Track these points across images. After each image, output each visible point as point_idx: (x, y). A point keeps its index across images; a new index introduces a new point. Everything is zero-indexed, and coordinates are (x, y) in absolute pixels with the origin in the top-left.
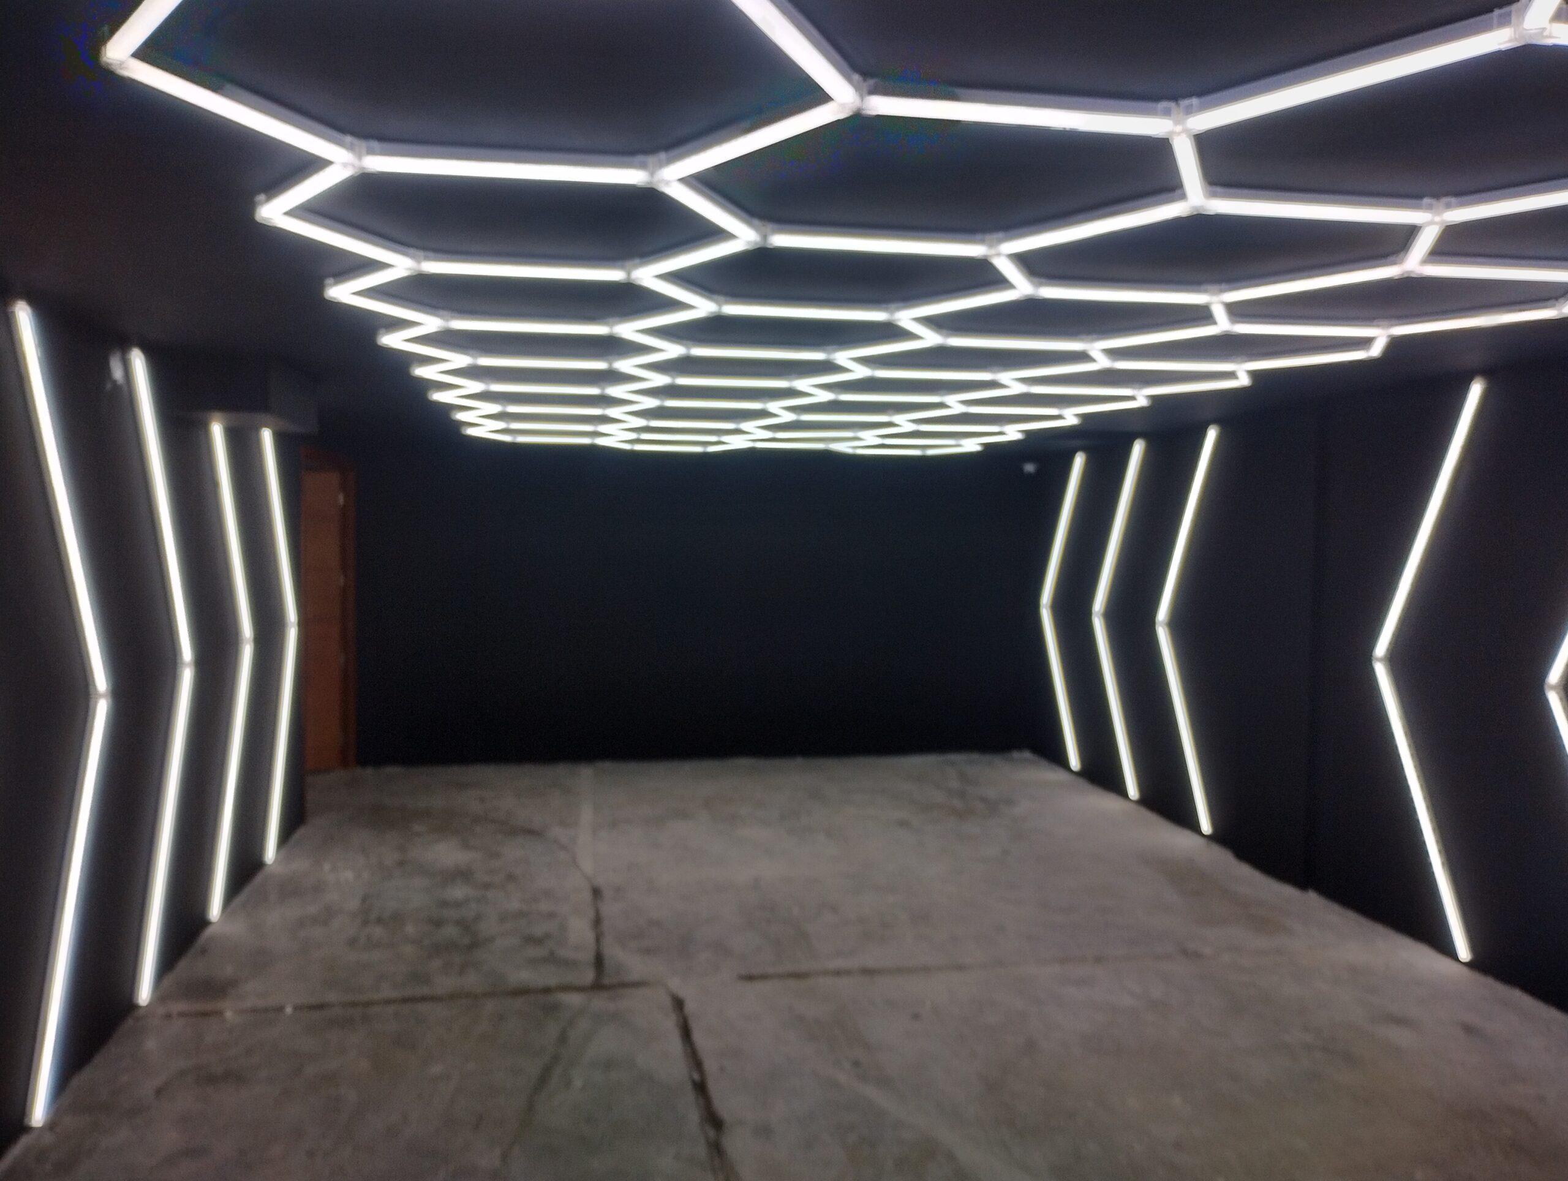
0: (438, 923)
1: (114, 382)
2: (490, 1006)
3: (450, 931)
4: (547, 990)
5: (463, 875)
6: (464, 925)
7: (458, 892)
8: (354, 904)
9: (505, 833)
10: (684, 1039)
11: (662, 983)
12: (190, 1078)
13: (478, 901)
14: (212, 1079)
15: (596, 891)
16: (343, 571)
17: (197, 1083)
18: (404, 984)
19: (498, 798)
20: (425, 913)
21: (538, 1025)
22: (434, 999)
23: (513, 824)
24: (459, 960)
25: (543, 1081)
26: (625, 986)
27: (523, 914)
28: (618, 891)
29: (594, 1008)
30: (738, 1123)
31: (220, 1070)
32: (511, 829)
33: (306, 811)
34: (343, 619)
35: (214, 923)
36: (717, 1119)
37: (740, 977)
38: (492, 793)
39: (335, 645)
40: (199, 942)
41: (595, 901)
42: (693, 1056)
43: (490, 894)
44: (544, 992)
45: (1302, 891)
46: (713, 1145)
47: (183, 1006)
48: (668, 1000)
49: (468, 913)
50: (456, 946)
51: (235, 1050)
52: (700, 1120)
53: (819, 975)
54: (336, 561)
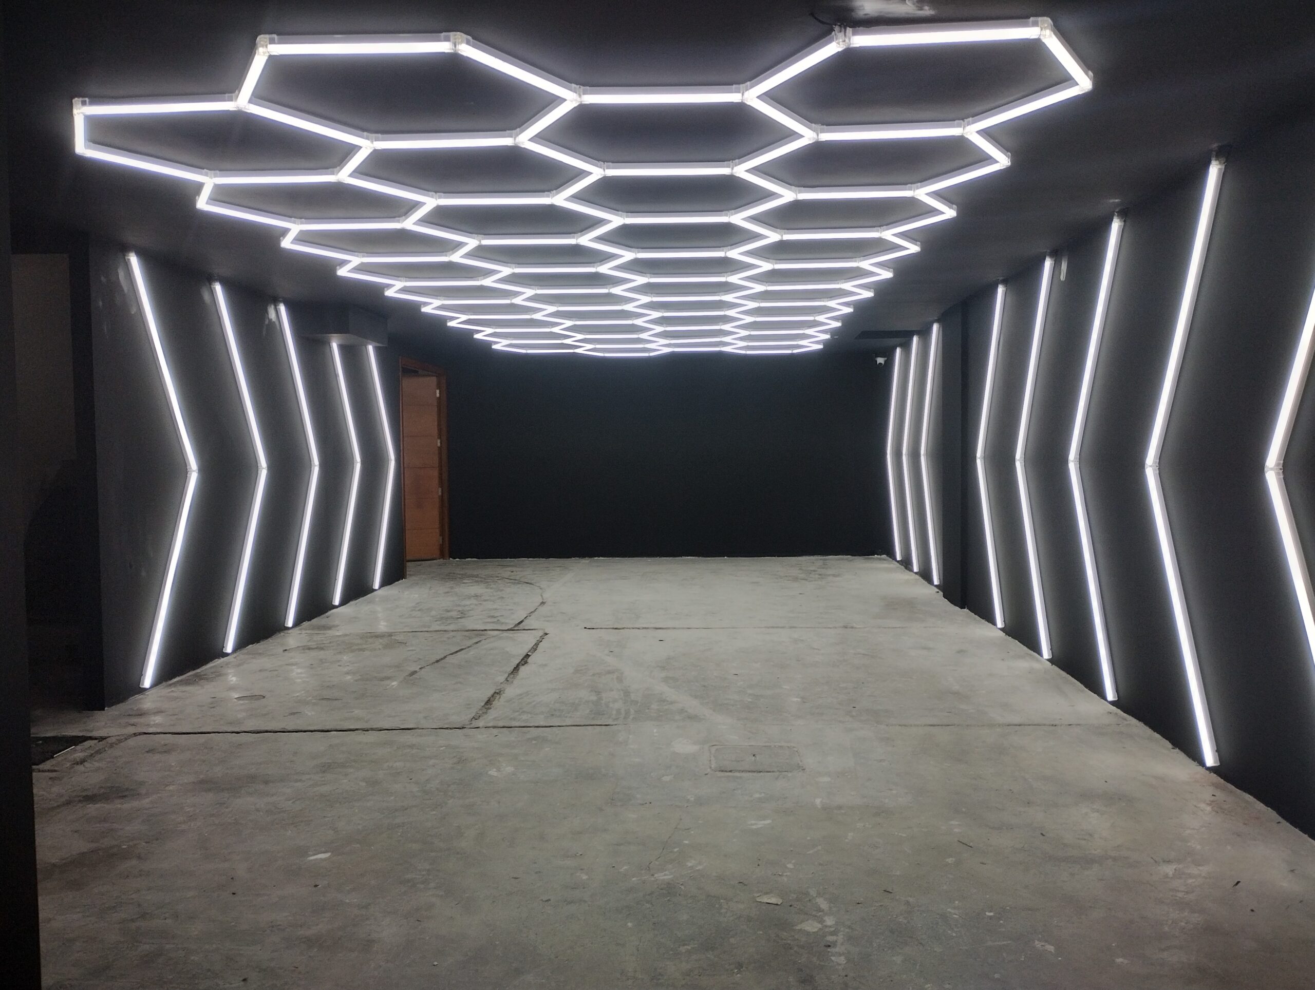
0: (448, 611)
1: (270, 320)
2: (452, 634)
3: (454, 614)
4: (486, 630)
5: (477, 596)
6: (462, 612)
7: (468, 602)
8: (412, 605)
9: (514, 583)
10: (536, 644)
11: (544, 630)
12: (301, 648)
13: (476, 605)
14: (309, 649)
15: (543, 603)
16: (440, 437)
17: (303, 649)
18: (416, 628)
19: (521, 571)
20: (446, 608)
21: (470, 638)
22: (427, 631)
23: (521, 580)
24: (449, 622)
25: (457, 652)
26: (524, 630)
27: (496, 609)
28: (554, 603)
29: (501, 635)
30: (534, 664)
31: (315, 646)
32: (517, 582)
33: (408, 573)
34: (440, 466)
35: (336, 607)
36: (526, 663)
37: (585, 628)
38: (520, 569)
39: (436, 482)
40: (327, 614)
41: (539, 606)
42: (535, 648)
43: (484, 603)
44: (482, 630)
45: (961, 609)
46: (517, 668)
47: (307, 632)
48: (541, 633)
49: (467, 608)
50: (452, 617)
51: (325, 642)
52: (517, 662)
53: (629, 628)
54: (435, 432)
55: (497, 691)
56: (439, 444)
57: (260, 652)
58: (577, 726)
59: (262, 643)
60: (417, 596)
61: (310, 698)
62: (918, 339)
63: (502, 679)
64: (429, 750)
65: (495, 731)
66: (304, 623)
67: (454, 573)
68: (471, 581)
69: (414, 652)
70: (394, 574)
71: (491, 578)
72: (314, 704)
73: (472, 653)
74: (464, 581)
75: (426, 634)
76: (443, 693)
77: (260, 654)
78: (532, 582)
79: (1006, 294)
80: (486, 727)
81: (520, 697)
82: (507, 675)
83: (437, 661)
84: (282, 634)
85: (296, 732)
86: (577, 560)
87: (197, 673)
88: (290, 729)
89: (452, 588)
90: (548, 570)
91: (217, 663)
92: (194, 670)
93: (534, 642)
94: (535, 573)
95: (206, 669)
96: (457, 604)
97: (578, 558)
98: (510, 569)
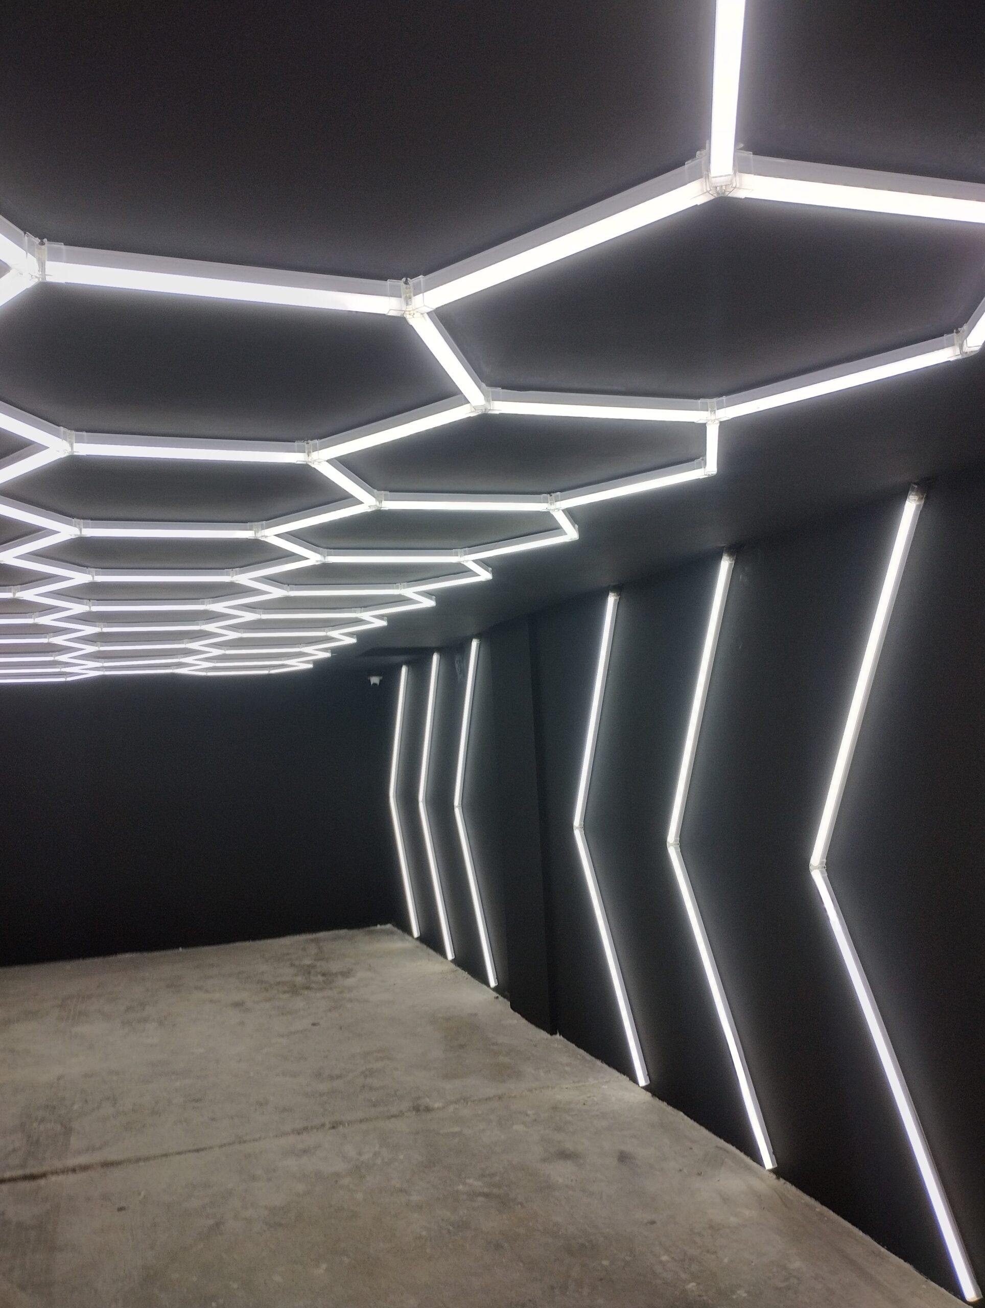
45: (550, 1035)
62: (439, 656)
79: (618, 605)
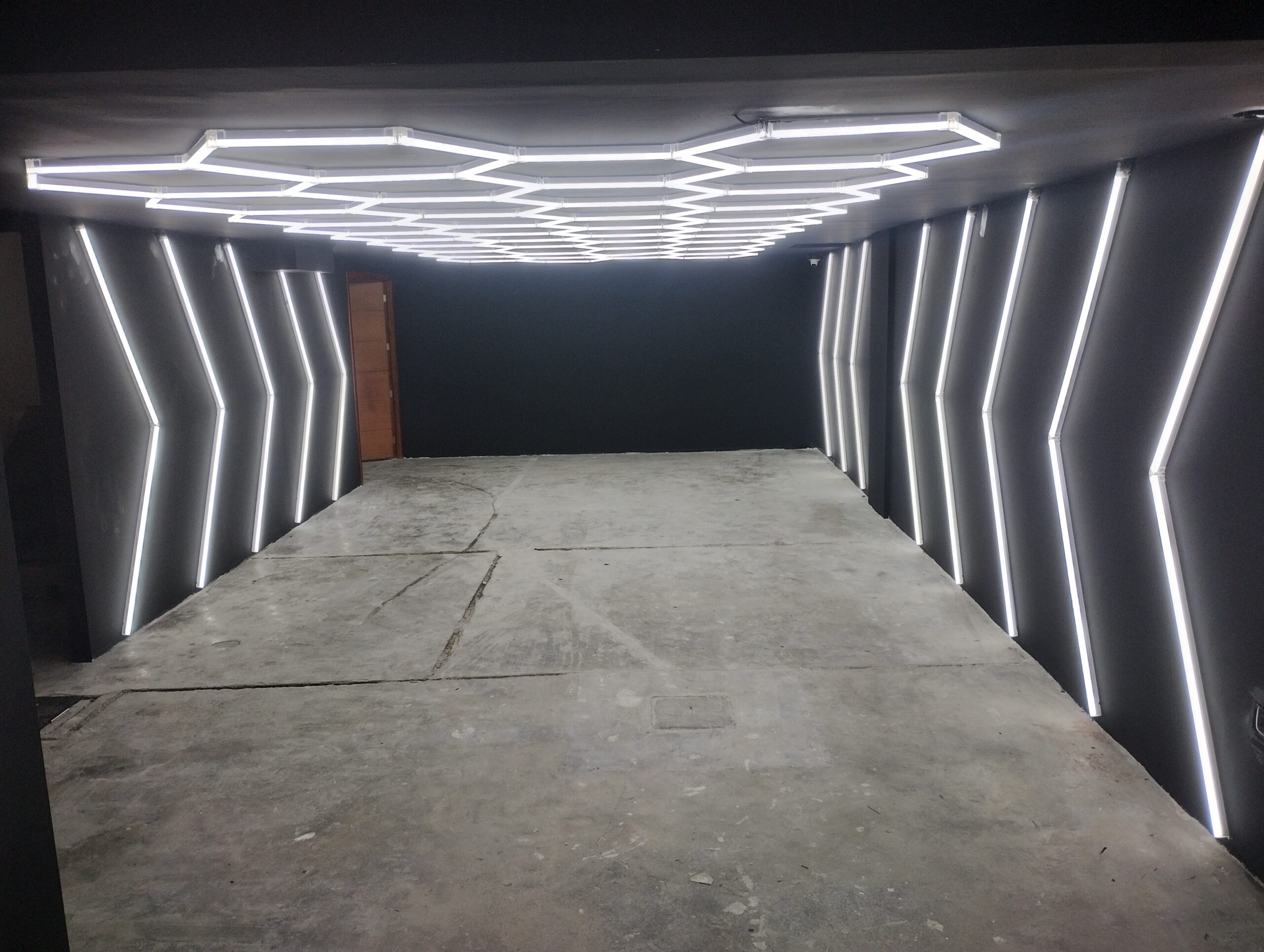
0: (405, 528)
1: (217, 259)
2: (410, 558)
3: (411, 531)
4: (442, 553)
5: (431, 508)
6: (418, 529)
7: (423, 515)
8: (370, 519)
9: (466, 490)
10: (489, 570)
11: (496, 551)
12: (269, 578)
13: (432, 519)
14: (277, 579)
15: (495, 516)
16: (389, 341)
17: (271, 579)
18: (376, 550)
19: (473, 473)
20: (403, 524)
21: (428, 564)
22: (387, 555)
23: (473, 485)
24: (407, 541)
25: (416, 582)
26: (479, 552)
27: (450, 524)
28: (506, 515)
29: (458, 559)
30: (489, 596)
31: (282, 576)
32: (470, 488)
33: (365, 477)
34: (390, 369)
35: (299, 524)
36: (481, 595)
37: (535, 549)
38: (471, 471)
39: (386, 385)
40: (290, 533)
41: (491, 520)
42: (488, 577)
43: (439, 516)
44: (439, 553)
45: (884, 518)
46: (473, 603)
47: (274, 556)
48: (493, 556)
49: (423, 524)
50: (409, 536)
51: (291, 570)
52: (473, 595)
53: (577, 549)
54: (383, 335)
55: (456, 632)
56: (388, 348)
57: (231, 584)
58: (530, 675)
59: (232, 572)
60: (374, 507)
61: (283, 643)
62: (849, 250)
63: (459, 615)
64: (397, 708)
65: (456, 684)
66: (270, 545)
67: (409, 477)
68: (425, 487)
69: (375, 583)
70: (352, 481)
71: (445, 483)
72: (287, 651)
73: (430, 583)
74: (419, 487)
75: (386, 559)
76: (406, 636)
77: (230, 586)
78: (483, 487)
79: (930, 233)
80: (447, 679)
81: (477, 640)
82: (464, 611)
83: (399, 595)
84: (250, 559)
85: (274, 686)
86: (526, 457)
87: (174, 612)
88: (267, 683)
89: (408, 496)
90: (498, 471)
91: (191, 599)
92: (170, 609)
93: (487, 567)
94: (485, 475)
95: (182, 608)
96: (414, 518)
97: (526, 456)
98: (462, 470)
